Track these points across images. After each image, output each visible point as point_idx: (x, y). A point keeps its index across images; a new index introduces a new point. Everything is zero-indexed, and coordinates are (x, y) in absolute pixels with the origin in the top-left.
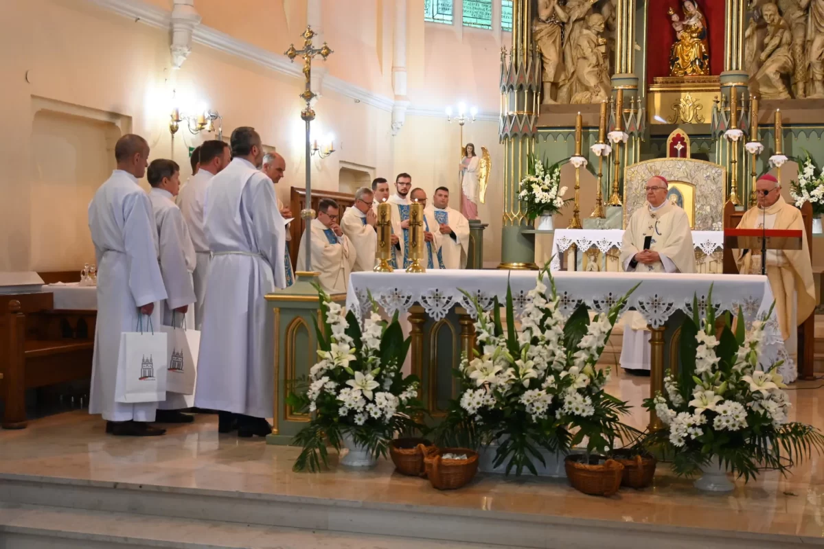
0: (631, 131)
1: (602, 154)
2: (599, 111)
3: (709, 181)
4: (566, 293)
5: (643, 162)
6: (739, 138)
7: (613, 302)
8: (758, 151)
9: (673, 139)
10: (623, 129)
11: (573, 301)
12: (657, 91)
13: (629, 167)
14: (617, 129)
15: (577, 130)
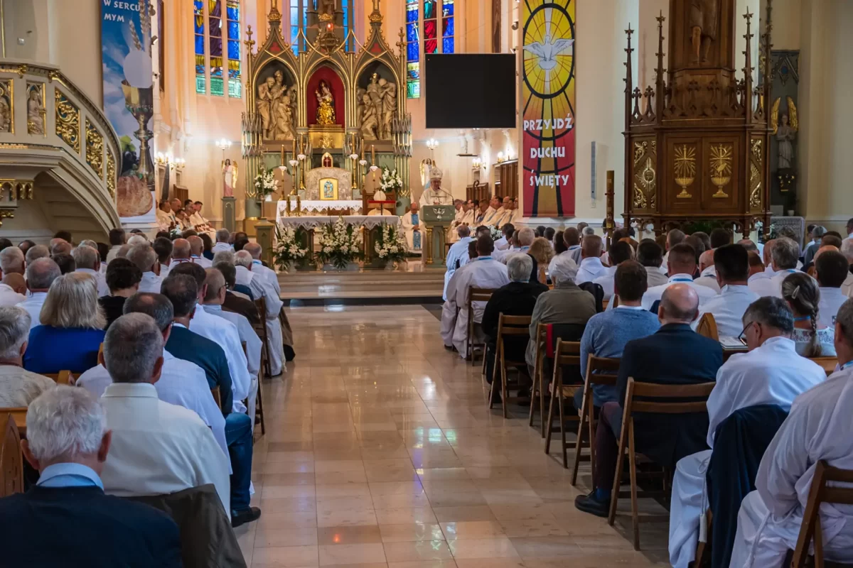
0: (307, 154)
1: (294, 165)
3: (344, 178)
5: (312, 170)
6: (356, 158)
8: (364, 164)
9: (325, 157)
10: (303, 153)
13: (307, 171)
15: (282, 153)
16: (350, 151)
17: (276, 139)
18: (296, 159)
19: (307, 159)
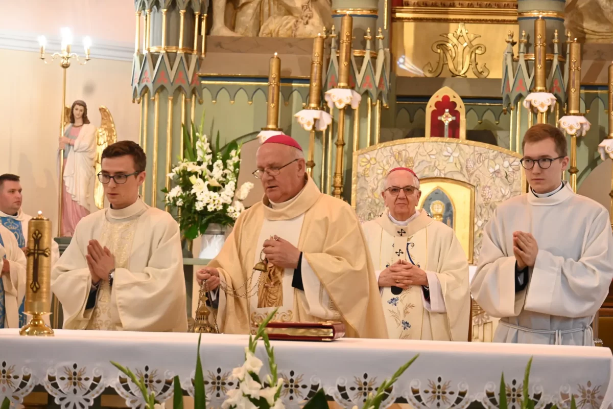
0: (365, 88)
1: (314, 128)
2: (311, 51)
3: (498, 180)
4: (292, 373)
5: (383, 145)
6: (549, 107)
7: (370, 389)
8: (580, 130)
9: (437, 104)
10: (351, 84)
11: (304, 387)
12: (408, 19)
13: (360, 151)
14: (342, 84)
15: (273, 82)
16: (528, 82)
17: (264, 31)
18: (322, 104)
19: (363, 104)
